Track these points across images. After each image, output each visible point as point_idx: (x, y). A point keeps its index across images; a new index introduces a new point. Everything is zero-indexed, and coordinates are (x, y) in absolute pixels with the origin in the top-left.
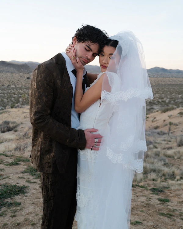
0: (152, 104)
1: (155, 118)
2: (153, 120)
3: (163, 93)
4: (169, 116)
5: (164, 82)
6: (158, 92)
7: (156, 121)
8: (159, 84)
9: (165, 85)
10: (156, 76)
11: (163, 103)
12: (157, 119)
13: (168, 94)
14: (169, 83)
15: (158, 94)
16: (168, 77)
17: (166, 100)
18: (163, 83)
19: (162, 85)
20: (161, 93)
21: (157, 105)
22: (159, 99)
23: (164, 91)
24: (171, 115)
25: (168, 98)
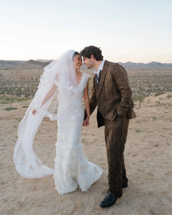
0: (149, 91)
1: (149, 100)
2: (148, 102)
3: (158, 83)
4: (159, 99)
5: (159, 73)
6: (154, 82)
7: (150, 102)
8: (155, 76)
9: (160, 76)
10: (153, 69)
11: (159, 91)
12: (151, 101)
13: (163, 83)
14: (164, 74)
15: (155, 83)
16: (162, 70)
17: (161, 88)
18: (159, 75)
19: (158, 76)
20: (157, 82)
21: (153, 92)
22: (156, 87)
23: (160, 81)
24: (161, 98)
25: (162, 86)
